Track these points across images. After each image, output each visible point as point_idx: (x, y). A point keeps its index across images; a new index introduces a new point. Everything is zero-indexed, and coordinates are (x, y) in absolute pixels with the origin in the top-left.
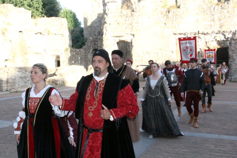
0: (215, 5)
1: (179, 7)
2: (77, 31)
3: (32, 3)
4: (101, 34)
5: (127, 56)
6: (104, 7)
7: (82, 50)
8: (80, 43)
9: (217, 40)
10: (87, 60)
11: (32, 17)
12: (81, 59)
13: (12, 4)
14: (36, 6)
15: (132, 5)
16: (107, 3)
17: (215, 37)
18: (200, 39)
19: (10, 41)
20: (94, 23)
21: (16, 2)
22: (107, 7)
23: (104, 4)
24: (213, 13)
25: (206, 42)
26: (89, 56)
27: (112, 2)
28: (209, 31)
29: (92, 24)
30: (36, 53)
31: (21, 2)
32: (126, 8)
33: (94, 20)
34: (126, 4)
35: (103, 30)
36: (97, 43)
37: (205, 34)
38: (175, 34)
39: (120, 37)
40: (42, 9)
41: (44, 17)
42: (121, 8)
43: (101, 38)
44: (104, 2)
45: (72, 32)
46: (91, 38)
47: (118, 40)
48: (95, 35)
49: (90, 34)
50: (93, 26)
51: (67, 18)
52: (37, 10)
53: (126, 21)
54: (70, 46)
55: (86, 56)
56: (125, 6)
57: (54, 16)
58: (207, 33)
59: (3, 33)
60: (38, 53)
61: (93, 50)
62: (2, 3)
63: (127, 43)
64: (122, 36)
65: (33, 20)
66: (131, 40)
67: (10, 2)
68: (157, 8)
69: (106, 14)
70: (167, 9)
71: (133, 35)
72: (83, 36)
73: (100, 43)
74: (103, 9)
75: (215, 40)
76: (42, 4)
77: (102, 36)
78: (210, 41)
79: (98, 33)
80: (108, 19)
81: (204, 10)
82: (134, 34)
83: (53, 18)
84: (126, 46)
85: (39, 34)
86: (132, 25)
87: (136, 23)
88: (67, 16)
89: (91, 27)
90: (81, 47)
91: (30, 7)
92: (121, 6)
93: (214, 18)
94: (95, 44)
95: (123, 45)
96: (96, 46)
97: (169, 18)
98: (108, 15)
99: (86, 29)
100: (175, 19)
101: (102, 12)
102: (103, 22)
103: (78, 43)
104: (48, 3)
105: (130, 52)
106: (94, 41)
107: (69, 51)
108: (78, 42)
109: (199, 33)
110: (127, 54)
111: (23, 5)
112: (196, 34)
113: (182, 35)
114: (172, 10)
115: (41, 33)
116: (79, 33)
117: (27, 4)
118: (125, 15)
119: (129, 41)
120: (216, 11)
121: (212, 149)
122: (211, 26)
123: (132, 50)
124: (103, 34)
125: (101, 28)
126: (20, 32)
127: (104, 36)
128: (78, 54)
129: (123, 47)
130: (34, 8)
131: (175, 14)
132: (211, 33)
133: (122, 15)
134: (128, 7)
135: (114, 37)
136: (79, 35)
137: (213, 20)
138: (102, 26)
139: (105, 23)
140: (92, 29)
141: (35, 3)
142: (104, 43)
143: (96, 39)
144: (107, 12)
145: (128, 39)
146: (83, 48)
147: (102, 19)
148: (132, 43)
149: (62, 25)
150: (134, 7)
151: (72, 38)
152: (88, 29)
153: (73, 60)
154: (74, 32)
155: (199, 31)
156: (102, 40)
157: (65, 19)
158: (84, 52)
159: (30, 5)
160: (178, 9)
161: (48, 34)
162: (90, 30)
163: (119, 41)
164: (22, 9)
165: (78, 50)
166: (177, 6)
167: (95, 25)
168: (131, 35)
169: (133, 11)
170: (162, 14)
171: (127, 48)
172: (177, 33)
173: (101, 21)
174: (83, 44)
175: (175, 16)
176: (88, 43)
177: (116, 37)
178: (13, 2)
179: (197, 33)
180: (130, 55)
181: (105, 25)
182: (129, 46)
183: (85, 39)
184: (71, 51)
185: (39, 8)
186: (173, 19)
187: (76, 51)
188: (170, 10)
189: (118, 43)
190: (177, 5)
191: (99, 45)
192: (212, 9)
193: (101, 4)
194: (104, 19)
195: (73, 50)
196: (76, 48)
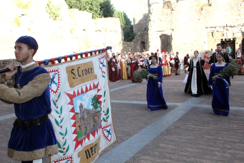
0: (242, 2)
1: (210, 5)
2: (128, 28)
3: (93, 7)
4: (147, 29)
5: (168, 47)
6: (149, 7)
7: (132, 43)
8: (130, 37)
9: (242, 31)
10: (136, 50)
11: (92, 18)
12: (132, 49)
13: (77, 9)
14: (95, 9)
15: (172, 5)
16: (152, 4)
17: (241, 29)
18: (228, 31)
19: (77, 37)
20: (142, 20)
21: (80, 7)
22: (151, 8)
23: (149, 5)
24: (240, 9)
25: (233, 34)
26: (138, 48)
27: (155, 3)
28: (236, 24)
29: (140, 22)
30: (96, 46)
31: (84, 7)
32: (166, 8)
33: (142, 19)
34: (167, 4)
35: (148, 26)
36: (144, 37)
37: (232, 27)
38: (207, 28)
39: (162, 31)
40: (100, 11)
41: (102, 17)
42: (163, 8)
43: (147, 33)
44: (148, 3)
45: (124, 29)
46: (139, 33)
47: (160, 34)
48: (142, 30)
49: (138, 30)
50: (141, 23)
51: (119, 18)
52: (96, 12)
53: (167, 18)
54: (122, 40)
55: (135, 48)
56: (166, 7)
57: (109, 17)
58: (234, 26)
59: (71, 32)
60: (98, 46)
61: (141, 43)
62: (70, 8)
63: (168, 36)
64: (163, 31)
65: (93, 20)
66: (171, 34)
67: (76, 7)
68: (192, 7)
69: (151, 13)
70: (200, 8)
71: (173, 30)
72: (133, 32)
73: (146, 37)
74: (148, 10)
75: (241, 31)
76: (100, 7)
77: (148, 31)
78: (236, 32)
79: (144, 29)
80: (152, 17)
81: (232, 7)
82: (173, 28)
83: (109, 18)
84: (167, 39)
85: (98, 31)
86: (172, 21)
87: (175, 20)
88: (119, 16)
89: (139, 24)
90: (131, 40)
91: (91, 10)
92: (163, 6)
93: (240, 13)
94: (142, 38)
95: (165, 38)
96: (143, 39)
97: (202, 14)
98: (152, 14)
99: (135, 26)
100: (207, 15)
101: (147, 12)
102: (148, 20)
103: (129, 38)
104: (104, 6)
105: (170, 43)
106: (141, 36)
107: (122, 44)
108: (129, 36)
109: (227, 26)
110: (168, 45)
111: (85, 9)
112: (224, 27)
113: (213, 28)
114: (205, 8)
115: (100, 31)
116: (130, 29)
117: (88, 8)
118: (166, 13)
119: (169, 34)
120: (242, 6)
121: (231, 118)
122: (237, 20)
123: (172, 42)
124: (148, 30)
125: (147, 25)
126: (84, 30)
127: (149, 31)
128: (129, 46)
129: (165, 40)
130: (94, 10)
131: (207, 11)
132: (237, 25)
133: (164, 13)
134: (168, 6)
135: (157, 31)
136: (130, 31)
137: (240, 15)
138: (148, 23)
139: (150, 20)
140: (139, 26)
141: (94, 7)
142: (149, 36)
143: (143, 33)
144: (151, 12)
145: (168, 33)
146: (133, 41)
147: (148, 17)
148: (171, 36)
149: (116, 23)
150: (173, 6)
151: (124, 33)
152: (136, 26)
153: (125, 51)
154: (126, 29)
155: (227, 25)
156: (147, 34)
157: (118, 19)
158: (134, 44)
159: (91, 8)
160: (210, 7)
161: (106, 31)
162: (138, 26)
163: (162, 35)
164: (85, 12)
165: (129, 43)
166: (208, 4)
167: (142, 22)
168: (171, 29)
169: (172, 10)
170: (196, 11)
171: (168, 40)
172: (209, 27)
173: (146, 19)
174: (133, 38)
175: (207, 13)
176: (137, 37)
177: (159, 31)
178: (78, 7)
179: (226, 26)
180: (170, 46)
181: (150, 22)
182: (169, 38)
183: (134, 34)
184: (123, 44)
185: (97, 11)
186: (205, 15)
187: (127, 43)
188: (203, 8)
189: (160, 37)
190: (210, 4)
191: (145, 39)
192: (238, 5)
193: (147, 5)
194: (149, 17)
195: (125, 43)
196: (128, 41)
